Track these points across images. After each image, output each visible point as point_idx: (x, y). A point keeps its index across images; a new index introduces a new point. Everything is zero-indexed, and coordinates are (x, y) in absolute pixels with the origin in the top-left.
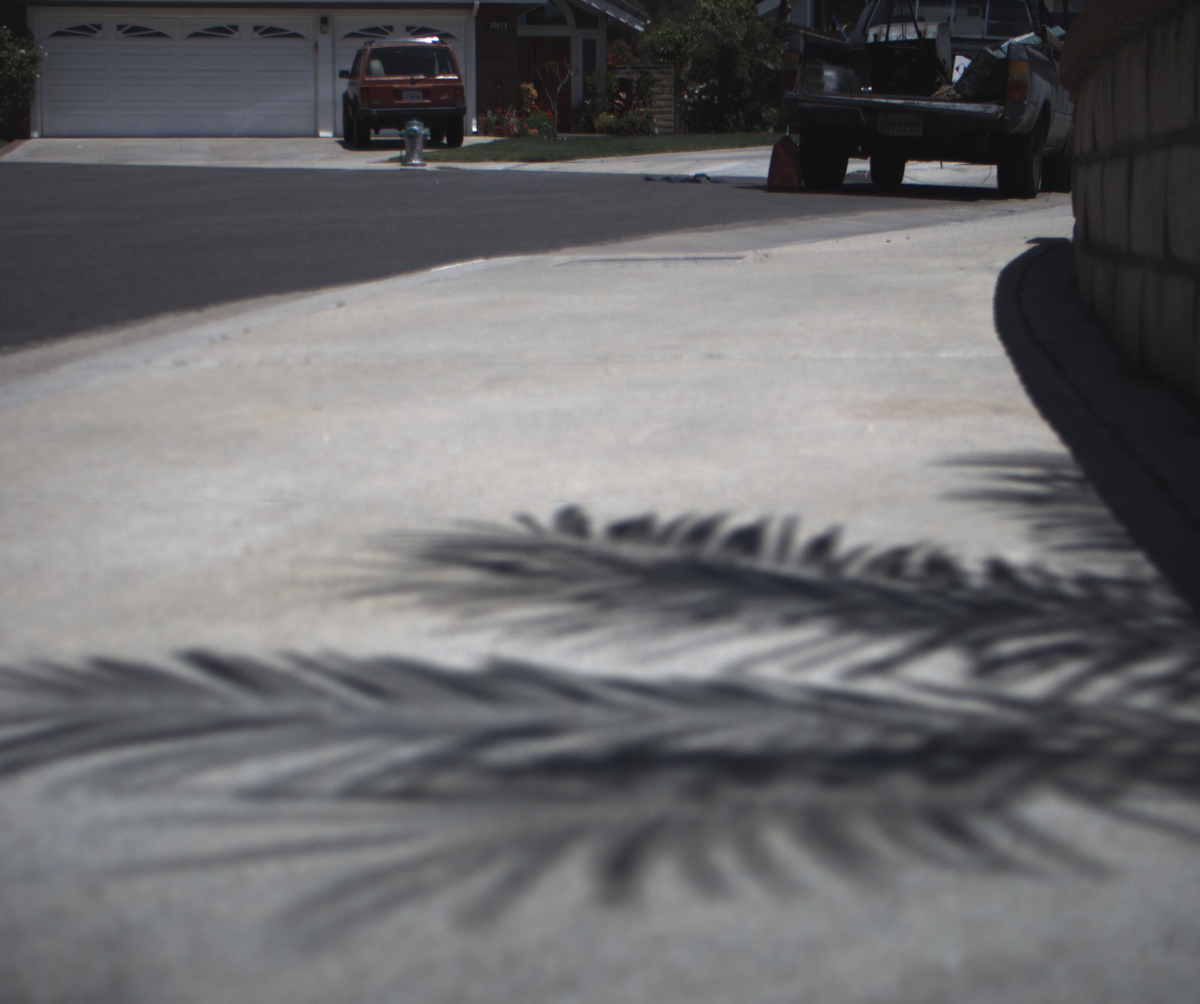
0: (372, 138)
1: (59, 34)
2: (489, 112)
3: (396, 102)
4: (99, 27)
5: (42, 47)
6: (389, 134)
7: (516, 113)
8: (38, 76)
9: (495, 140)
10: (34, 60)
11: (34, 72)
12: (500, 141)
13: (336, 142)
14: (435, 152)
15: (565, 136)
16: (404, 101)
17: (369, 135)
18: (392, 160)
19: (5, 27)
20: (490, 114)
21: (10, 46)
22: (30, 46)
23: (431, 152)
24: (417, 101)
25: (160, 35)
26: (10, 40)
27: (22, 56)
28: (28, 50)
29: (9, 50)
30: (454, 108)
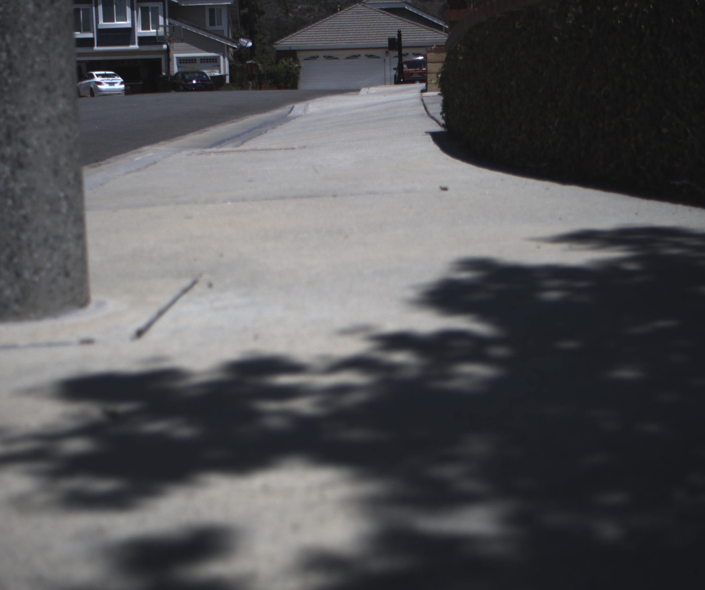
1: (306, 59)
3: (411, 77)
4: (318, 57)
5: (302, 64)
8: (301, 72)
10: (300, 67)
16: (414, 76)
19: (291, 58)
21: (293, 64)
22: (298, 63)
24: (417, 76)
25: (336, 58)
26: (292, 62)
27: (297, 67)
28: (298, 65)
29: (293, 65)
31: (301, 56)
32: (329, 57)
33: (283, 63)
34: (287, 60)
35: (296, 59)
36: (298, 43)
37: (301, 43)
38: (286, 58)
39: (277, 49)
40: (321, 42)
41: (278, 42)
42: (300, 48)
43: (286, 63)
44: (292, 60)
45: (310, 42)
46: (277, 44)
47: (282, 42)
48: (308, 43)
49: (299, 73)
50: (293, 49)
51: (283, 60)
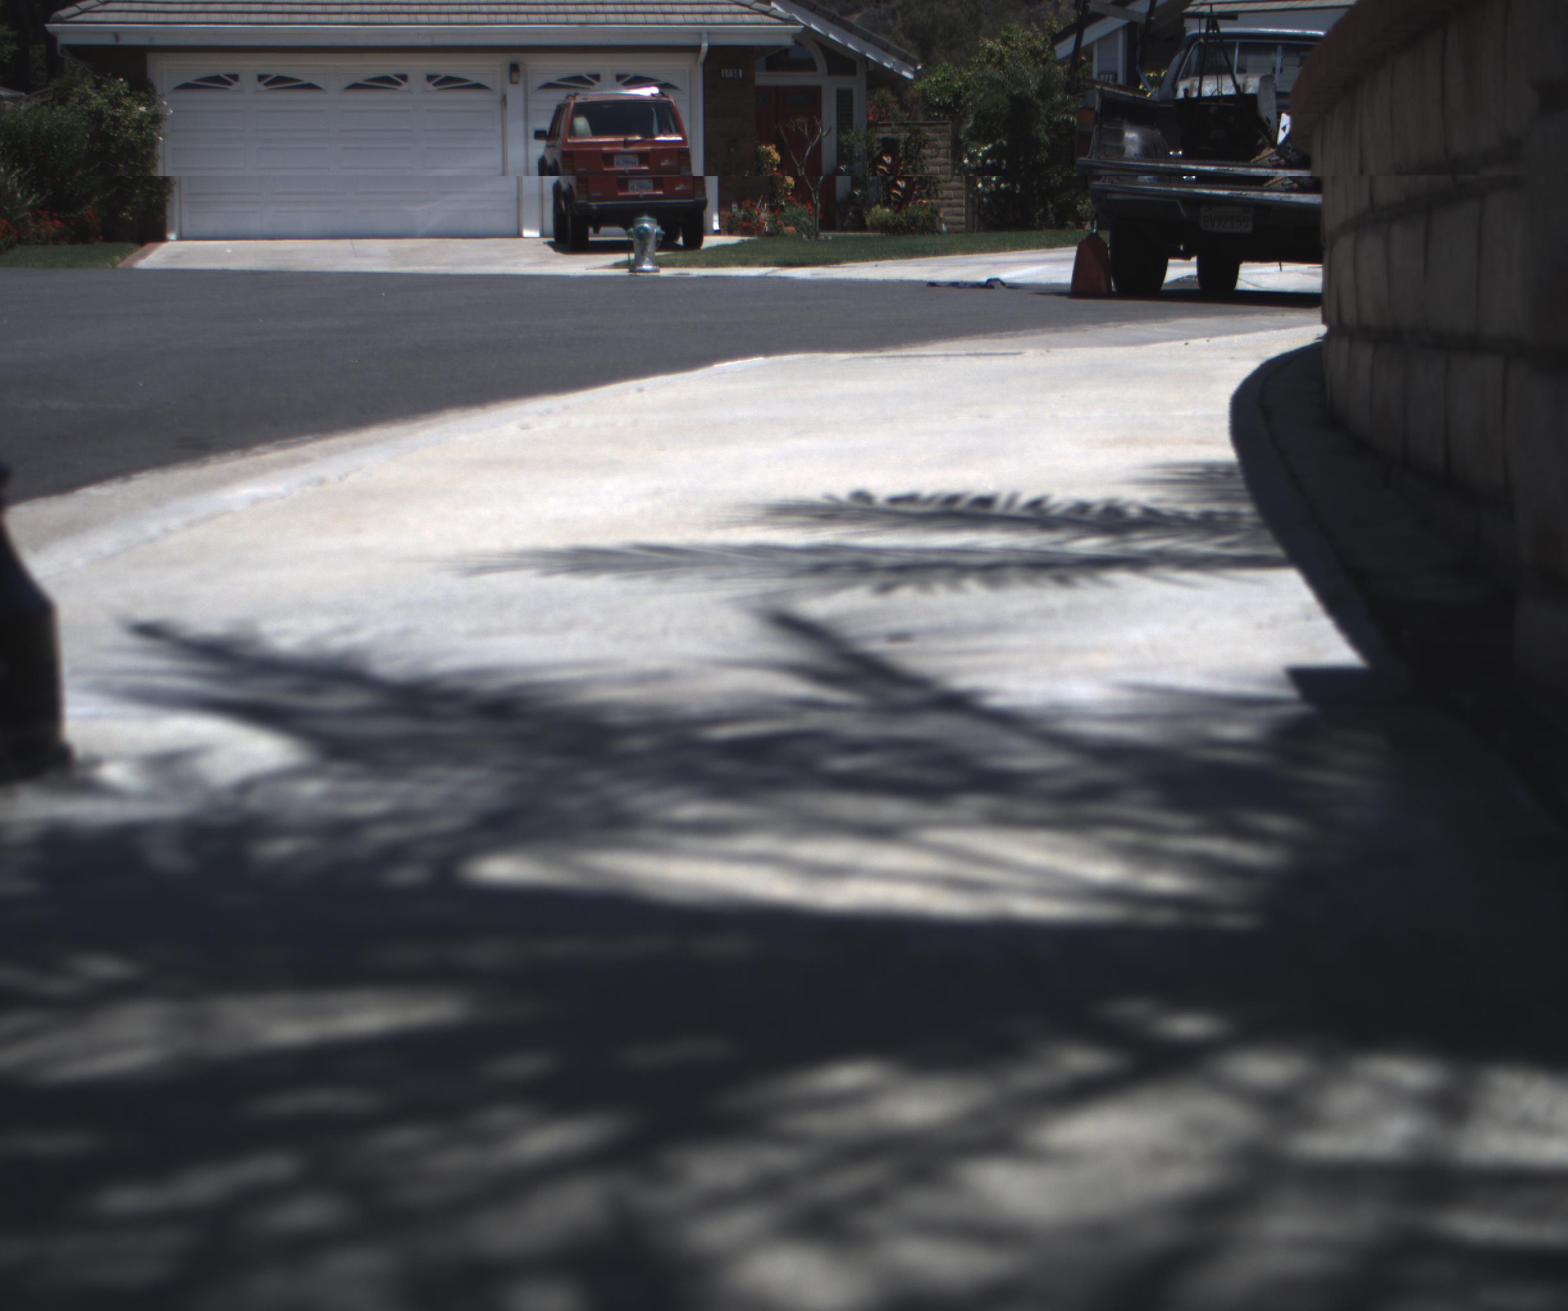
0: (591, 239)
1: (186, 86)
2: (734, 206)
3: (620, 194)
4: (235, 77)
5: (165, 103)
6: (611, 233)
7: (767, 206)
8: (161, 139)
9: (742, 240)
10: (156, 119)
11: (155, 133)
12: (749, 241)
13: (545, 243)
14: (669, 255)
15: (830, 235)
16: (631, 193)
17: (586, 235)
18: (617, 265)
19: (121, 80)
20: (735, 208)
21: (126, 102)
22: (150, 101)
23: (665, 256)
24: (645, 193)
25: (310, 87)
26: (127, 95)
27: (143, 115)
28: (148, 106)
29: (125, 108)
30: (692, 201)
31: (164, 72)
32: (280, 82)
33: (85, 99)
34: (105, 86)
35: (142, 86)
36: (152, 17)
37: (162, 17)
38: (99, 78)
39: (63, 40)
40: (246, 18)
41: (63, 13)
42: (159, 41)
43: (98, 101)
44: (125, 85)
45: (203, 17)
46: (61, 21)
47: (85, 11)
48: (191, 17)
49: (151, 143)
50: (125, 41)
51: (88, 88)
